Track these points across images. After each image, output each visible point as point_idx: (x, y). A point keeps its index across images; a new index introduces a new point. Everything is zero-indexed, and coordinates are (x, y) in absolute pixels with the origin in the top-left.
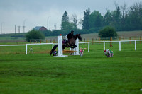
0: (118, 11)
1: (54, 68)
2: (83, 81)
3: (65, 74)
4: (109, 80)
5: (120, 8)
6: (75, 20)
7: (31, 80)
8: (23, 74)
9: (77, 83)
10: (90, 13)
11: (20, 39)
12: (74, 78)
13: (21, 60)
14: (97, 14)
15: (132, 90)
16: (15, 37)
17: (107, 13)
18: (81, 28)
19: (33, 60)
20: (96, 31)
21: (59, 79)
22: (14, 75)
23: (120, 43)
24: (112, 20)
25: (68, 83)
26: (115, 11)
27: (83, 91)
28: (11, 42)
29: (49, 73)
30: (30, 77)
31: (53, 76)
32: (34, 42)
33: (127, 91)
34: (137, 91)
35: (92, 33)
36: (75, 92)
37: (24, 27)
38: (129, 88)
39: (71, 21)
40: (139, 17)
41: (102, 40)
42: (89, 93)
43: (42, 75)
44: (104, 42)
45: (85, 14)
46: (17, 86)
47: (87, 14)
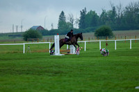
0: (114, 11)
1: (52, 67)
2: (79, 79)
3: (62, 72)
4: (105, 79)
5: (116, 8)
6: (72, 20)
7: (28, 78)
8: (21, 72)
9: (74, 81)
10: (87, 13)
11: (18, 38)
12: (70, 76)
13: (19, 59)
14: (93, 14)
15: (127, 88)
16: (13, 36)
17: (103, 13)
18: (78, 28)
19: (30, 59)
20: (92, 30)
21: (56, 77)
22: (11, 73)
23: (115, 42)
24: (107, 19)
25: (65, 81)
26: (111, 11)
27: (79, 89)
28: (9, 42)
29: (46, 71)
30: (28, 76)
31: (50, 74)
32: (32, 41)
33: (122, 89)
34: (133, 89)
35: (88, 32)
36: (71, 90)
37: (22, 27)
38: (124, 86)
39: (67, 21)
40: (134, 16)
41: (98, 39)
42: (85, 90)
43: (40, 73)
44: (100, 41)
45: (81, 14)
46: (15, 84)
47: (83, 13)
